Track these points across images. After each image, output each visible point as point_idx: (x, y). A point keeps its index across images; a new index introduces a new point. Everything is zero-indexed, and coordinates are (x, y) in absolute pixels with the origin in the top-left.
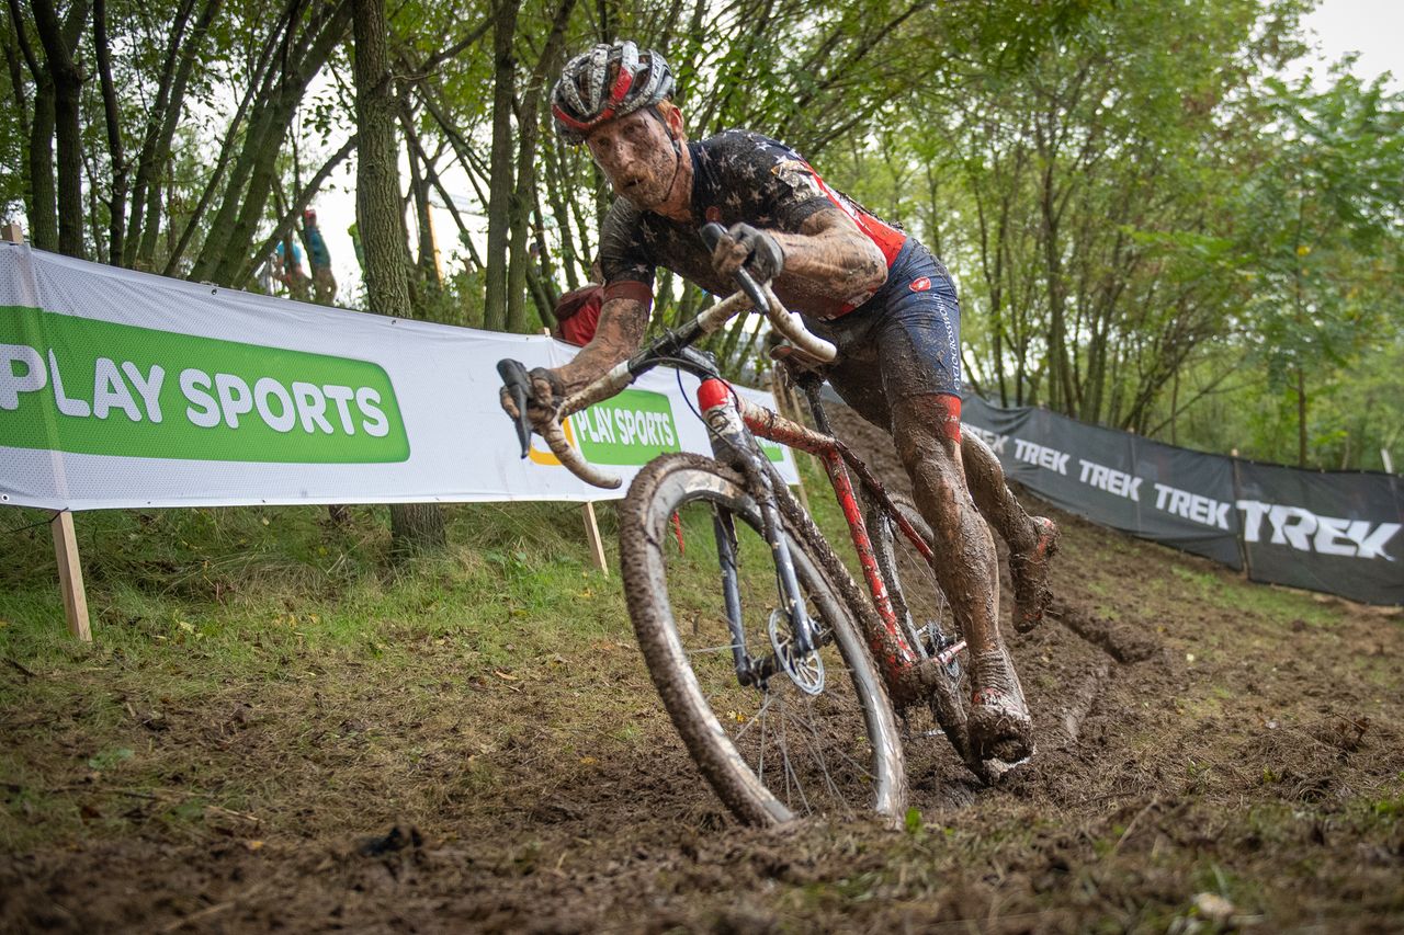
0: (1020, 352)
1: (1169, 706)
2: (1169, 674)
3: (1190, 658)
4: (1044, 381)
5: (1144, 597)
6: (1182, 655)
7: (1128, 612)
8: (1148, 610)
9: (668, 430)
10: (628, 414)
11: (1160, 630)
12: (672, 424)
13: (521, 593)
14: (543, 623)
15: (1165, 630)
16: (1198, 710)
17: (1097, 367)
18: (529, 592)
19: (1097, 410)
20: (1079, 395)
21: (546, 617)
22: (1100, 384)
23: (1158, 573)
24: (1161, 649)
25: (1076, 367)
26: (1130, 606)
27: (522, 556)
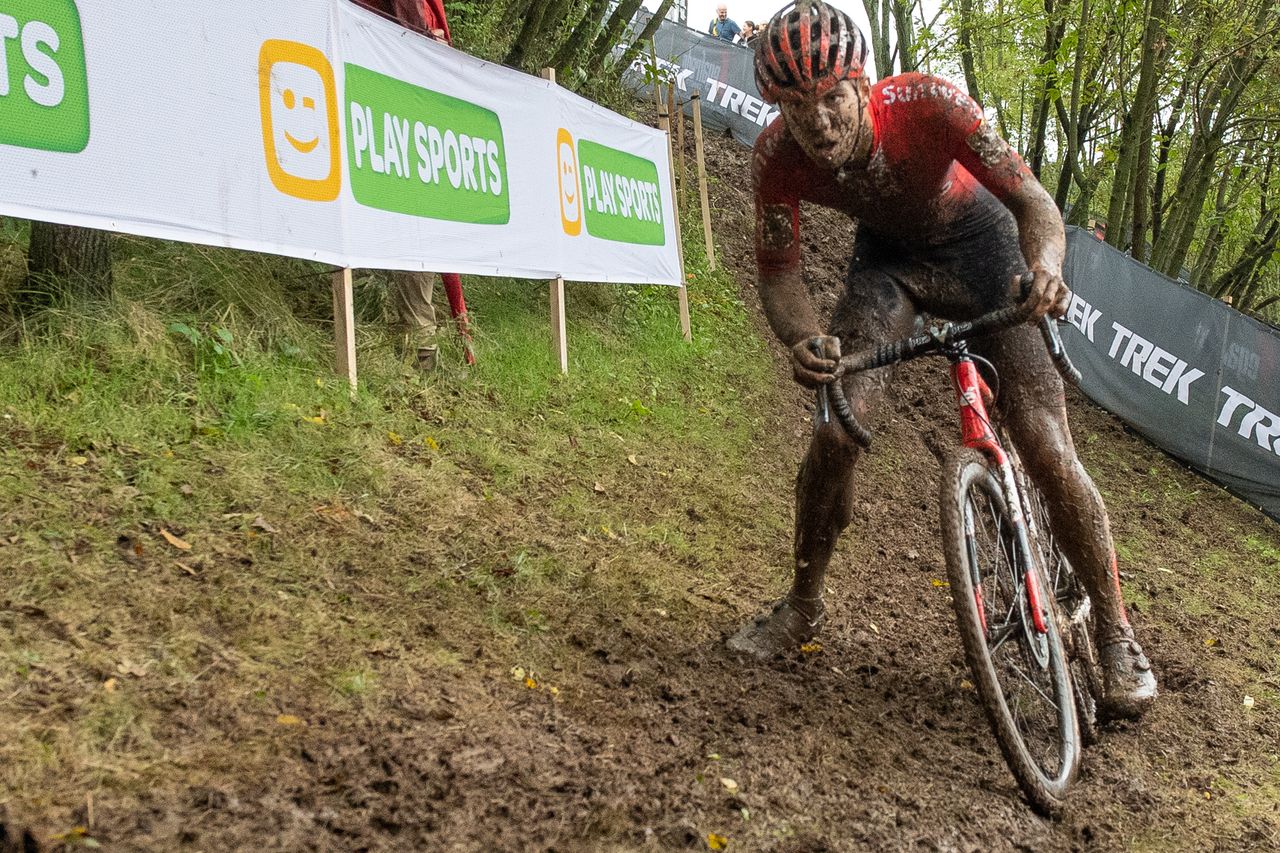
0: (1076, 133)
1: (1199, 785)
2: (1209, 725)
3: (1249, 702)
4: (1105, 185)
5: (1195, 578)
6: (1237, 695)
7: (1162, 601)
8: (1195, 601)
9: (495, 168)
10: (433, 133)
11: (1208, 642)
12: (501, 160)
13: (216, 397)
14: (243, 456)
15: (1218, 643)
16: (1245, 801)
17: (1194, 182)
18: (229, 397)
19: (1181, 253)
20: (1157, 221)
21: (250, 447)
22: (1195, 212)
23: (1223, 542)
24: (1205, 682)
25: (1161, 175)
26: (1169, 589)
27: (227, 336)
